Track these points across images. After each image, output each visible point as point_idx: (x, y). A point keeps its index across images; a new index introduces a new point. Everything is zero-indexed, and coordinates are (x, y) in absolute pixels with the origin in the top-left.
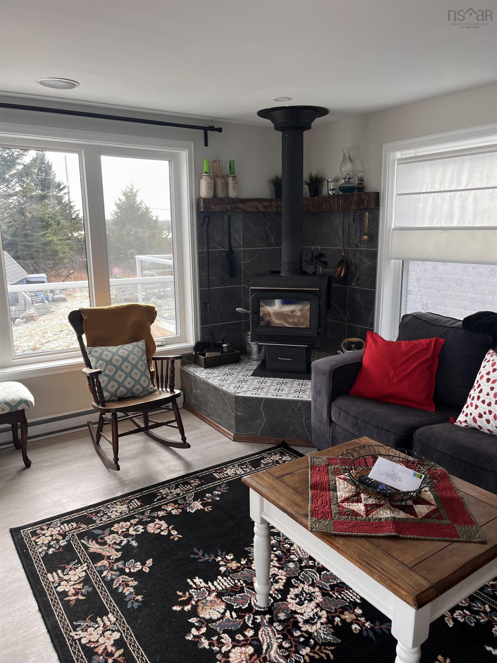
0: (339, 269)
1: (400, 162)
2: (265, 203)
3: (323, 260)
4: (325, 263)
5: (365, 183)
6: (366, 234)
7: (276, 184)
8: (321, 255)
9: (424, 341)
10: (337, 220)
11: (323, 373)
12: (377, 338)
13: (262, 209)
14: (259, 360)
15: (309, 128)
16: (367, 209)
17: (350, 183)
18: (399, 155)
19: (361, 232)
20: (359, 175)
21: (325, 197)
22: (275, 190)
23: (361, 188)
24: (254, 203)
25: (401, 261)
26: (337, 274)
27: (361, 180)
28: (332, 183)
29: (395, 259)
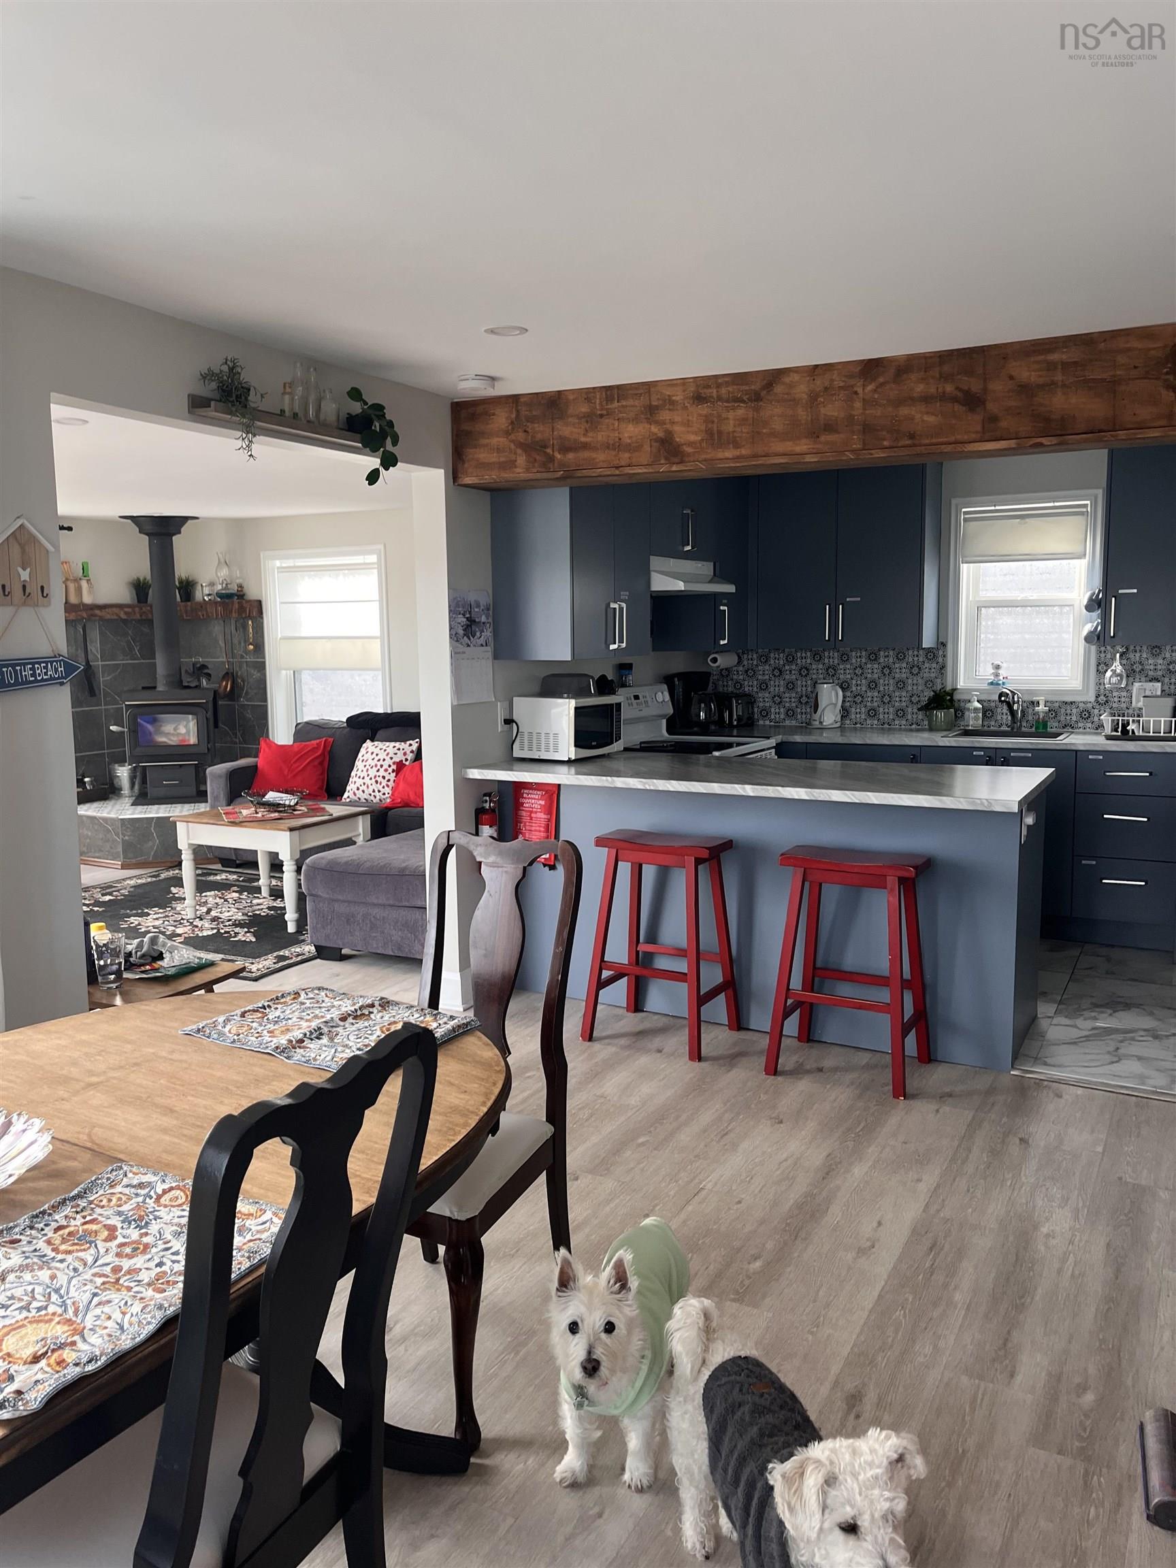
0: (224, 683)
1: (280, 570)
2: (126, 610)
3: (206, 671)
4: (209, 675)
5: (245, 590)
6: (251, 644)
7: (140, 588)
8: (204, 667)
9: (315, 742)
10: (217, 629)
11: (220, 776)
12: (271, 745)
13: (123, 616)
14: (132, 796)
15: (179, 532)
16: (250, 617)
17: (228, 589)
18: (278, 563)
19: (245, 641)
20: (238, 581)
21: (199, 603)
22: (137, 594)
23: (241, 595)
24: (114, 609)
25: (292, 672)
26: (222, 688)
27: (240, 586)
28: (207, 588)
29: (286, 669)
